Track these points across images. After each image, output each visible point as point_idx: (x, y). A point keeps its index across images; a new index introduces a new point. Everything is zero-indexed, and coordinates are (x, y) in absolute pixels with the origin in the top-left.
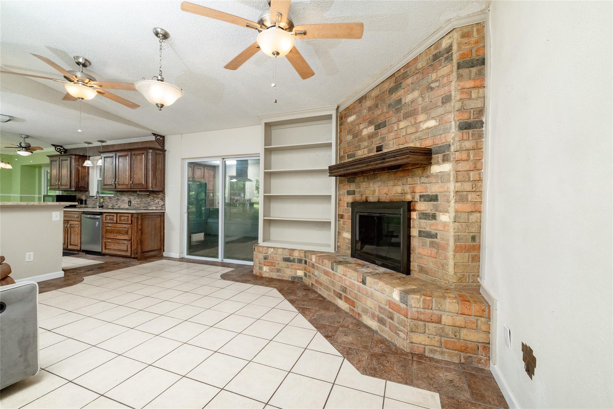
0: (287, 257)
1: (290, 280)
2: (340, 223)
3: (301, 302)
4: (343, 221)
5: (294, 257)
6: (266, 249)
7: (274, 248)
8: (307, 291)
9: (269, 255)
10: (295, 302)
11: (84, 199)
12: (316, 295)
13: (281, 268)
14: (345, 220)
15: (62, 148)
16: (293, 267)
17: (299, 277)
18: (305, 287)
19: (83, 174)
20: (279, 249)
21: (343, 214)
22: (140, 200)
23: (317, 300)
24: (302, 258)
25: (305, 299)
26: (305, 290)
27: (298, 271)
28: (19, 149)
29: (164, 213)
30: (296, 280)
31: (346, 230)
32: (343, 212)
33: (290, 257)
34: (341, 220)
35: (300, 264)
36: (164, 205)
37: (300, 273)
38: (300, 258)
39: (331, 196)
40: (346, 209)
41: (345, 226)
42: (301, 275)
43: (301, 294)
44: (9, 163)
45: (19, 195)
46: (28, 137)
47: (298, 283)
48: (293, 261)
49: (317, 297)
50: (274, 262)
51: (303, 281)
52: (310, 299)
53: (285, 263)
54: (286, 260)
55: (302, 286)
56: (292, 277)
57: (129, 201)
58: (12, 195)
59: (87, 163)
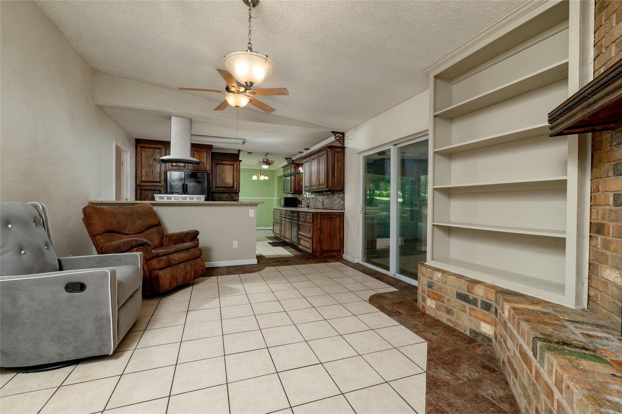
0: (463, 292)
1: (468, 333)
2: (593, 242)
3: (451, 395)
4: (604, 240)
5: (475, 296)
6: (430, 272)
7: (443, 272)
8: (487, 372)
9: (435, 282)
10: (438, 387)
11: (301, 200)
12: (501, 393)
13: (452, 308)
14: (608, 238)
15: (291, 160)
16: (473, 313)
17: (485, 336)
18: (489, 361)
19: (299, 179)
20: (450, 276)
21: (603, 222)
22: (328, 200)
23: (494, 405)
24: (490, 302)
25: (468, 390)
26: (484, 367)
27: (483, 324)
28: (263, 164)
29: (344, 212)
30: (479, 339)
31: (610, 262)
32: (603, 218)
33: (468, 294)
34: (597, 238)
35: (487, 313)
36: (344, 204)
37: (487, 329)
38: (487, 301)
39: (564, 183)
40: (610, 211)
41: (609, 253)
42: (488, 332)
43: (466, 374)
44: (267, 176)
45: (276, 198)
46: (267, 154)
47: (480, 345)
48: (474, 302)
49: (500, 398)
50: (442, 294)
51: (491, 346)
52: (477, 396)
53: (459, 301)
54: (462, 297)
55: (484, 356)
56: (472, 331)
57: (322, 201)
58: (274, 198)
59: (301, 169)
